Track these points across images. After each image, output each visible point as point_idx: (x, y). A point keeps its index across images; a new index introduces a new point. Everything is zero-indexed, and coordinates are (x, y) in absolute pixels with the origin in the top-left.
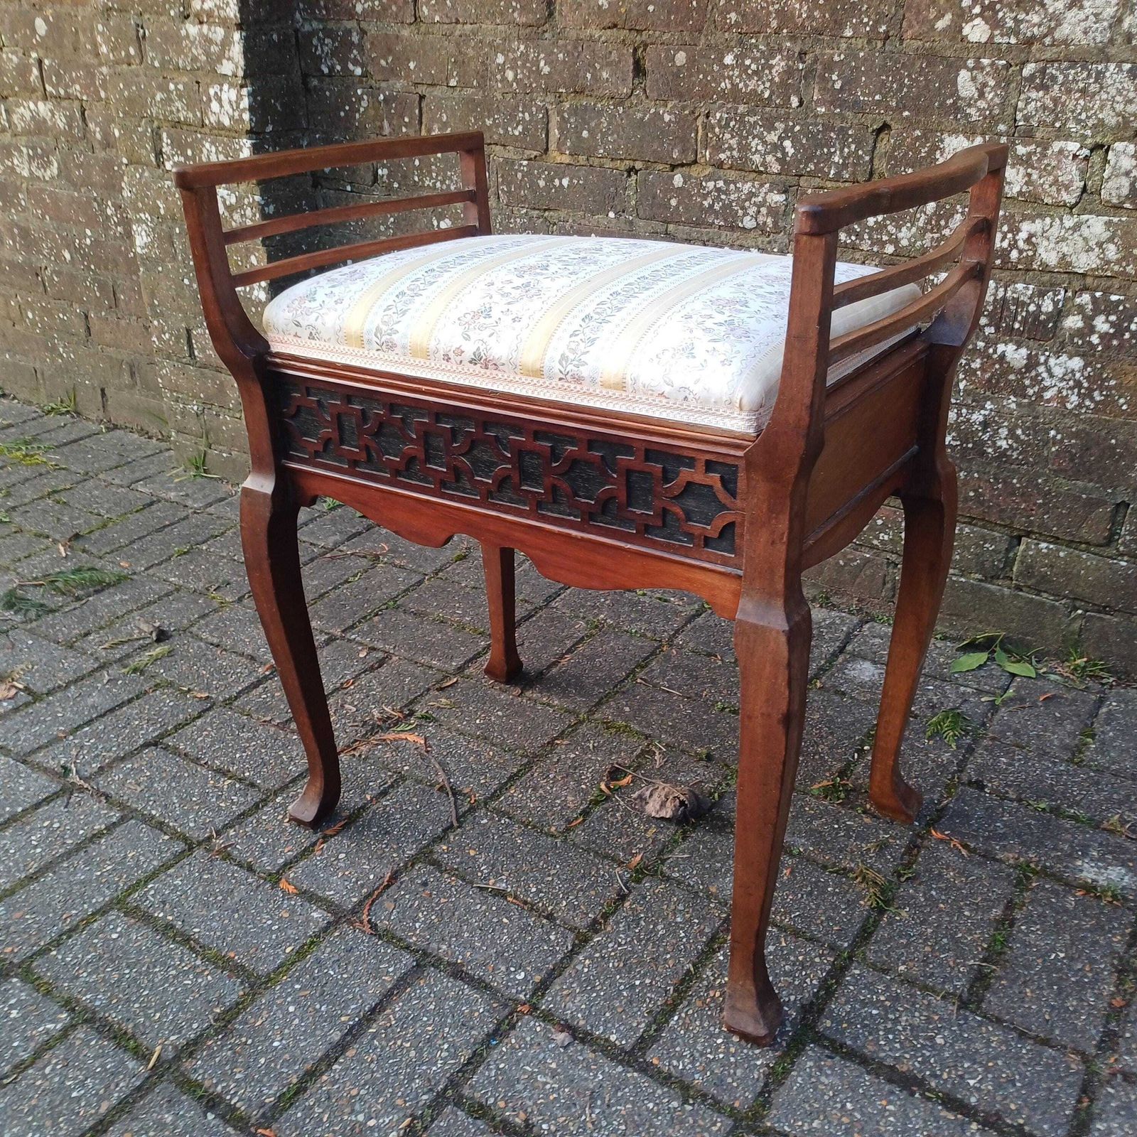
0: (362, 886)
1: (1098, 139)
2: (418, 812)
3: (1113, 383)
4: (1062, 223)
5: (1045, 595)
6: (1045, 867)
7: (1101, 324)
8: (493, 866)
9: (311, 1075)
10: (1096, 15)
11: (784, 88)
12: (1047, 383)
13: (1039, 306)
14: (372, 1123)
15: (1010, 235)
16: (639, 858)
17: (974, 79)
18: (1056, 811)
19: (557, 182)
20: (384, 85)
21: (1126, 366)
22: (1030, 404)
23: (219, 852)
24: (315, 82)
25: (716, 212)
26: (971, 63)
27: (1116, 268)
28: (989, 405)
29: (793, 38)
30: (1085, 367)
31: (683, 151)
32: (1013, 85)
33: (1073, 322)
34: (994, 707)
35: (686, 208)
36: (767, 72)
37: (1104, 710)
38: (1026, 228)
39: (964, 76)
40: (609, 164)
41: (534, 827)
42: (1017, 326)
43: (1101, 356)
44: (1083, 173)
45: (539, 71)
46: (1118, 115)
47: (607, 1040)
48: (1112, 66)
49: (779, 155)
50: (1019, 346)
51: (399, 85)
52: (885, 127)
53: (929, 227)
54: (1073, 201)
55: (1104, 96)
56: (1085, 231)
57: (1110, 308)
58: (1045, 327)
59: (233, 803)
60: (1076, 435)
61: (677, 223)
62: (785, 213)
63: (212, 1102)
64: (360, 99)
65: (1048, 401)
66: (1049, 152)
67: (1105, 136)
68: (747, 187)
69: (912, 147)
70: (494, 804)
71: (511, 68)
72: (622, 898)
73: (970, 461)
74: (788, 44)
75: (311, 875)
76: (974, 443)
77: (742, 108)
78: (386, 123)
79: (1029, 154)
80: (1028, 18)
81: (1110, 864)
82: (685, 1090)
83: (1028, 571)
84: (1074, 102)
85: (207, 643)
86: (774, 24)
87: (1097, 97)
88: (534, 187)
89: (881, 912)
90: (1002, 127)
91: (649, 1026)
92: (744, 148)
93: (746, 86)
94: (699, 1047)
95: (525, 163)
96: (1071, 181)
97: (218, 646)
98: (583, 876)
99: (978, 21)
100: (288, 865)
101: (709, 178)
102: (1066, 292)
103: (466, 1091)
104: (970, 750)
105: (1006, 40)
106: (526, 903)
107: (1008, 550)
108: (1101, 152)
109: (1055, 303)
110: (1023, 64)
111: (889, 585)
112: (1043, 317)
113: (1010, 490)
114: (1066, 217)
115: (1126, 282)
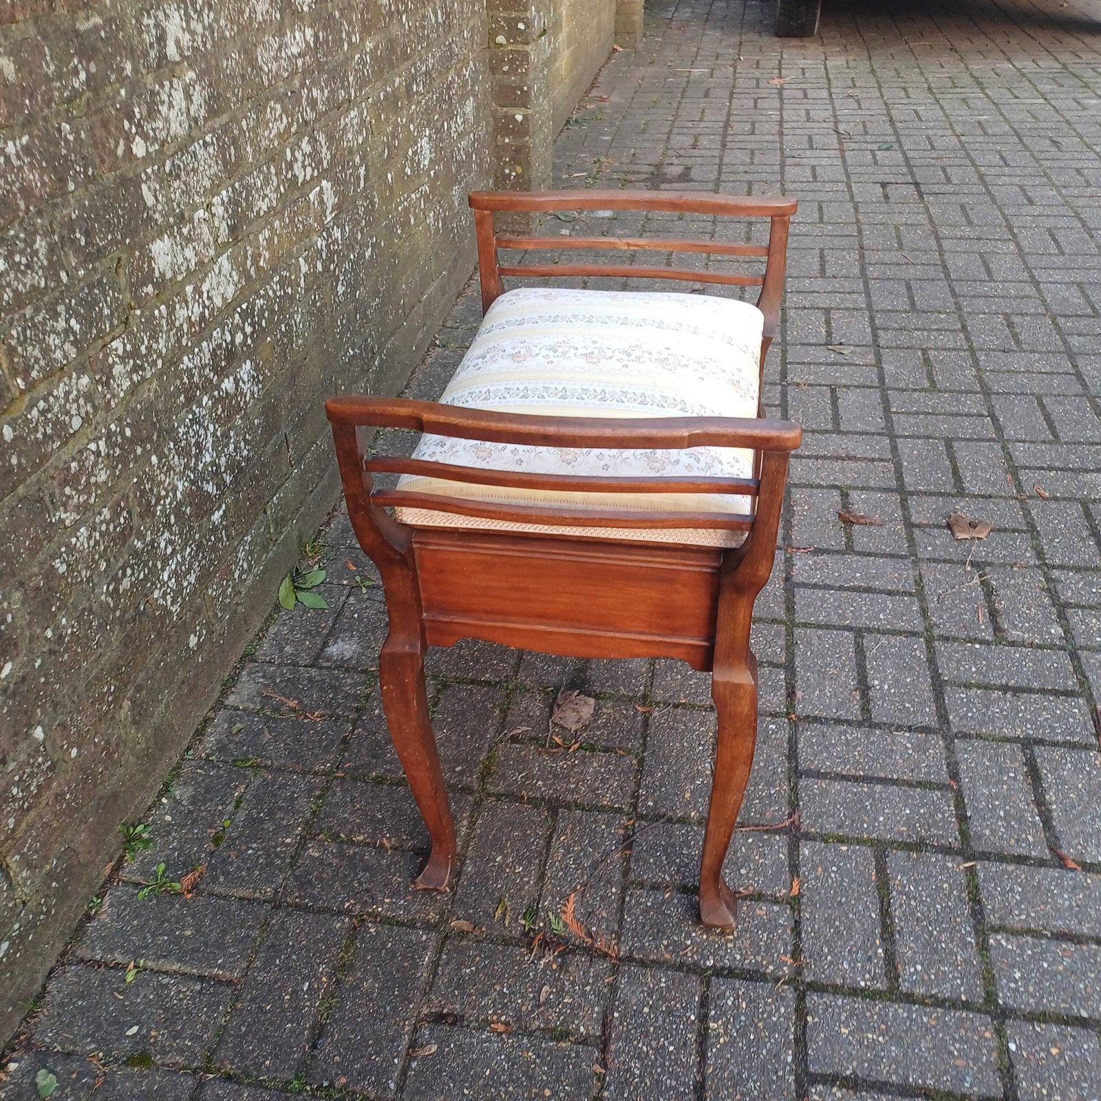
1: (207, 201)
3: (261, 363)
7: (248, 329)
10: (180, 110)
11: (52, 266)
12: (245, 390)
13: (226, 341)
15: (200, 300)
17: (149, 189)
22: (245, 411)
25: (50, 436)
26: (144, 176)
28: (232, 434)
29: (40, 213)
30: (251, 364)
32: (166, 183)
33: (239, 338)
35: (27, 457)
36: (35, 259)
39: (145, 190)
42: (223, 364)
43: (254, 350)
44: (210, 230)
46: (209, 178)
48: (197, 145)
49: (71, 337)
50: (228, 377)
52: (119, 260)
53: (169, 327)
54: (214, 253)
55: (201, 168)
57: (246, 315)
58: (232, 352)
60: (262, 412)
62: (95, 391)
65: (249, 402)
66: (195, 224)
67: (209, 198)
68: (62, 389)
69: (137, 267)
73: (240, 482)
74: (40, 222)
76: (237, 467)
79: (189, 232)
80: (157, 125)
83: (276, 524)
86: (22, 205)
87: (199, 171)
90: (172, 220)
92: (47, 352)
93: (24, 285)
96: (209, 239)
99: (137, 139)
101: (31, 406)
105: (153, 148)
109: (230, 332)
110: (164, 164)
112: (229, 347)
113: (257, 480)
114: (214, 267)
115: (243, 294)
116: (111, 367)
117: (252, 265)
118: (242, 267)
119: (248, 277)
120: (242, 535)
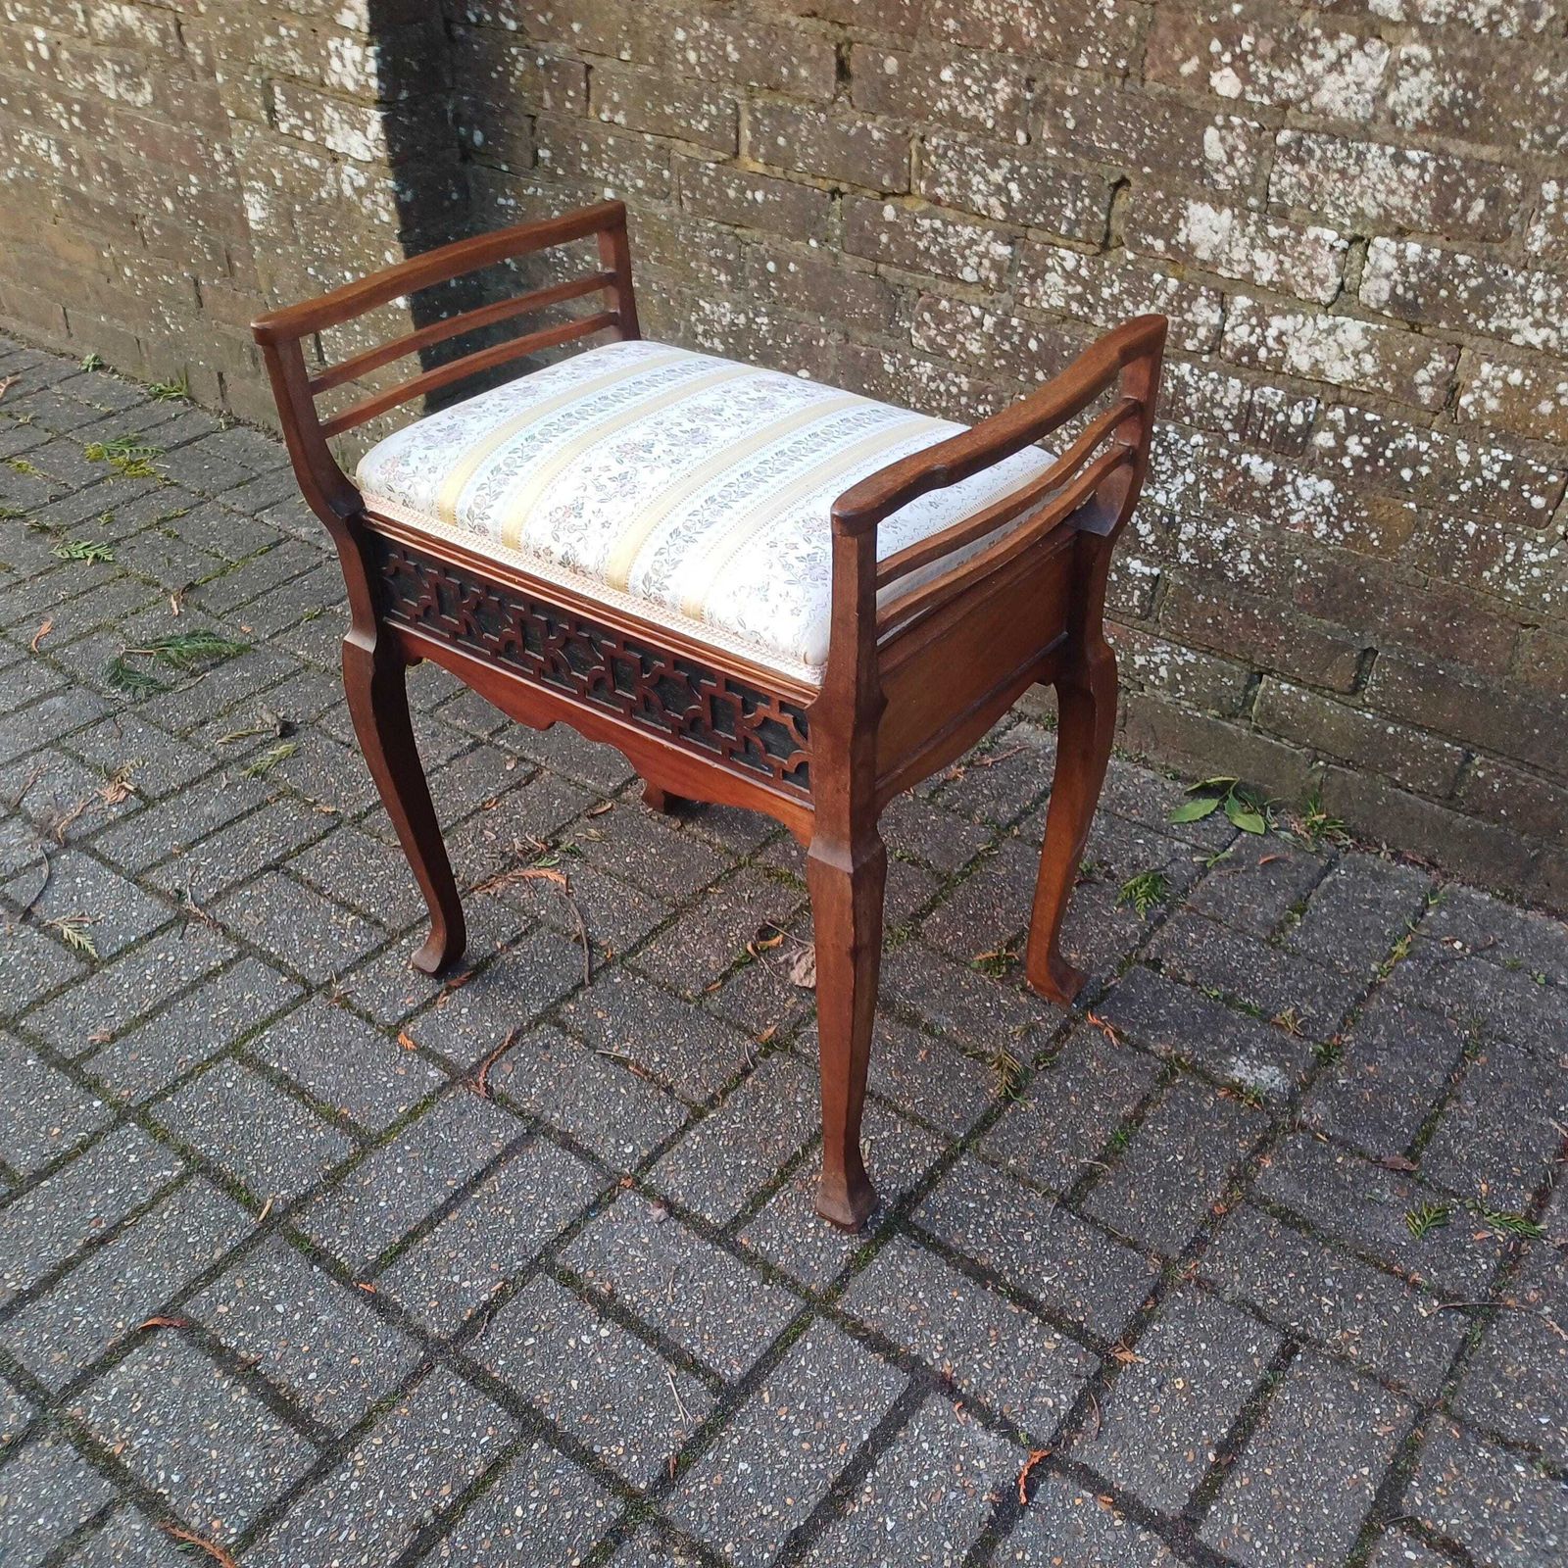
0: (482, 1045)
1: (1358, 231)
2: (549, 965)
3: (1364, 514)
4: (1315, 323)
5: (1285, 741)
6: (1196, 1062)
7: (1355, 446)
8: (620, 1030)
9: (413, 1236)
10: (1358, 85)
11: (1009, 118)
12: (1294, 505)
13: (1288, 417)
14: (466, 1284)
15: (1258, 330)
16: (771, 1030)
17: (1222, 140)
18: (1229, 1000)
19: (749, 195)
20: (542, 46)
21: (1380, 497)
22: (1276, 526)
23: (338, 999)
24: (461, 31)
25: (932, 257)
26: (1219, 120)
27: (1373, 383)
28: (1231, 523)
29: (1020, 61)
30: (1335, 492)
31: (895, 179)
32: (1266, 153)
33: (1324, 439)
34: (1204, 870)
35: (898, 248)
36: (990, 96)
37: (1329, 879)
38: (1277, 323)
39: (1211, 135)
40: (810, 182)
41: (669, 989)
42: (1263, 436)
43: (1352, 482)
44: (1340, 268)
45: (726, 57)
46: (1380, 205)
47: (702, 1218)
48: (1374, 148)
49: (1004, 199)
50: (1265, 459)
51: (561, 49)
52: (1123, 182)
53: (1170, 308)
54: (1328, 300)
55: (1365, 182)
56: (1340, 336)
57: (1365, 429)
58: (1294, 441)
59: (356, 943)
60: (1323, 568)
61: (889, 263)
62: (1011, 270)
63: (317, 1256)
64: (515, 59)
65: (1294, 526)
66: (1304, 238)
67: (1364, 229)
68: (968, 232)
69: (1152, 211)
70: (631, 960)
71: (694, 49)
72: (746, 1072)
73: (1208, 583)
74: (1015, 67)
75: (431, 1031)
76: (1215, 564)
77: (962, 137)
78: (547, 95)
79: (1282, 238)
80: (1284, 76)
81: (1266, 1063)
82: (768, 1271)
83: (1268, 713)
84: (1331, 183)
85: (337, 741)
86: (998, 40)
87: (1357, 182)
88: (723, 198)
89: (1009, 1101)
90: (1253, 202)
91: (745, 1206)
92: (965, 185)
93: (967, 110)
94: (790, 1230)
95: (712, 166)
96: (1327, 276)
97: (349, 746)
98: (711, 1048)
99: (1228, 71)
100: (409, 1017)
101: (925, 215)
102: (1318, 402)
103: (559, 1260)
104: (1161, 921)
105: (1258, 98)
106: (647, 1073)
107: (1247, 688)
108: (1361, 246)
109: (1306, 415)
110: (1277, 130)
112: (1291, 430)
113: (1250, 622)
114: (1320, 317)
115: (1383, 401)
116: (1048, 269)
117: (1431, 384)
118: (1400, 368)
119: (1407, 390)
120: (1178, 640)
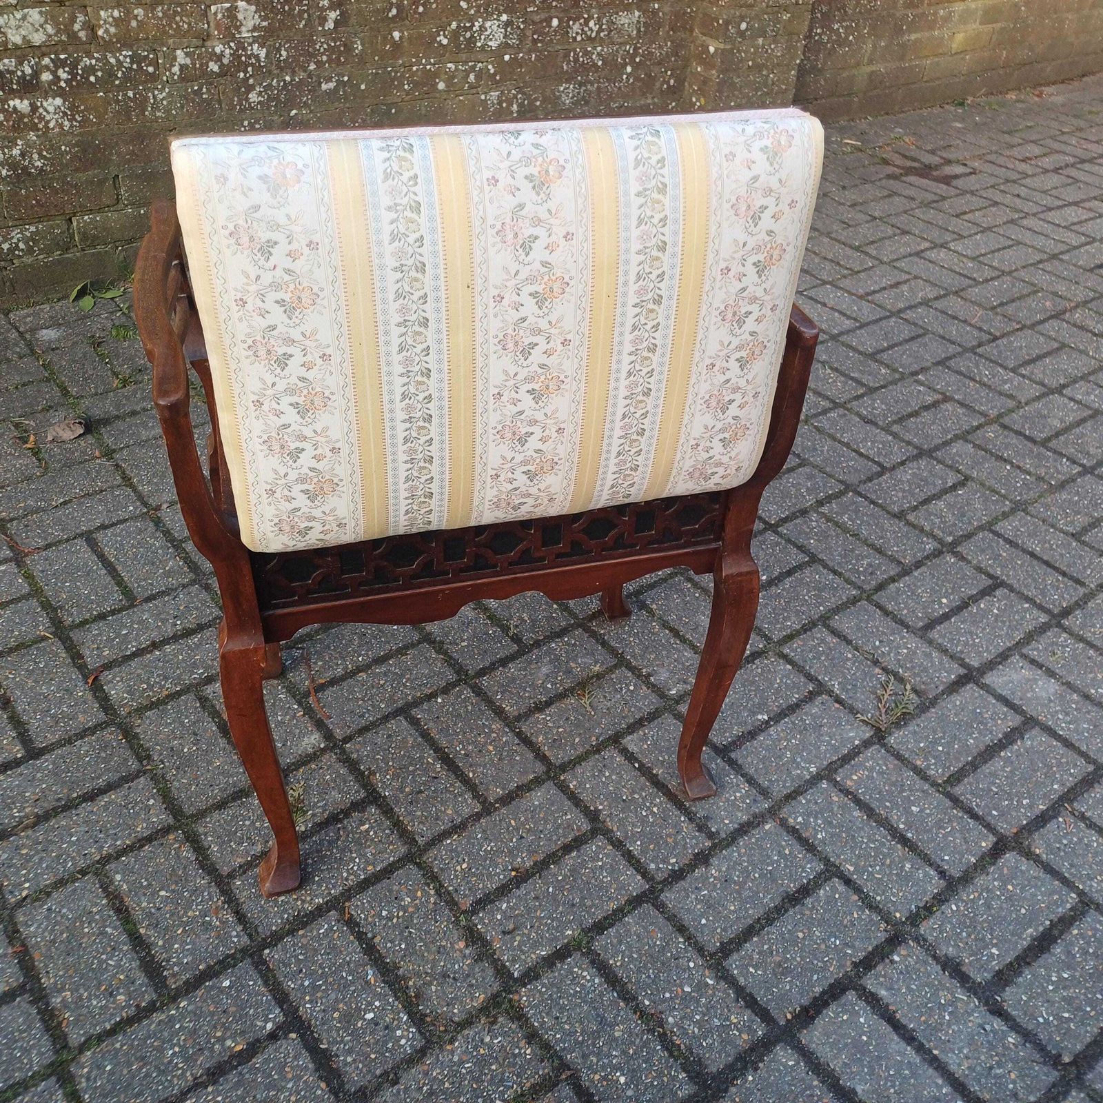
3: (82, 107)
4: (14, 17)
5: (99, 247)
7: (63, 74)
8: (41, 500)
9: (119, 583)
12: (48, 118)
13: (23, 71)
14: (167, 568)
16: (96, 453)
21: (85, 96)
22: (44, 133)
27: (56, 39)
28: (19, 142)
30: (64, 102)
33: (46, 77)
34: (127, 316)
42: (15, 87)
56: (30, 19)
57: (63, 64)
58: (32, 83)
60: (77, 145)
65: (53, 129)
72: (117, 465)
73: (23, 182)
76: (22, 169)
83: (84, 236)
98: (88, 473)
102: (34, 58)
106: (83, 496)
107: (68, 229)
109: (32, 67)
111: (8, 284)
112: (28, 78)
113: (55, 192)
114: (15, 12)
115: (64, 47)
117: (82, 30)
118: (65, 26)
119: (73, 36)
120: (22, 222)
